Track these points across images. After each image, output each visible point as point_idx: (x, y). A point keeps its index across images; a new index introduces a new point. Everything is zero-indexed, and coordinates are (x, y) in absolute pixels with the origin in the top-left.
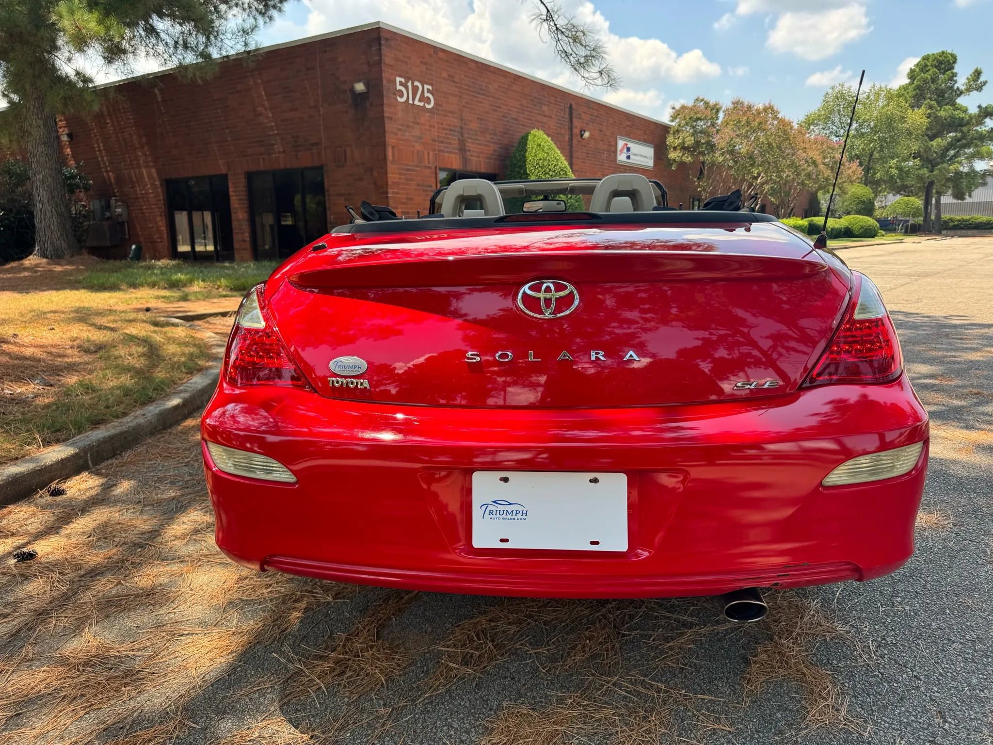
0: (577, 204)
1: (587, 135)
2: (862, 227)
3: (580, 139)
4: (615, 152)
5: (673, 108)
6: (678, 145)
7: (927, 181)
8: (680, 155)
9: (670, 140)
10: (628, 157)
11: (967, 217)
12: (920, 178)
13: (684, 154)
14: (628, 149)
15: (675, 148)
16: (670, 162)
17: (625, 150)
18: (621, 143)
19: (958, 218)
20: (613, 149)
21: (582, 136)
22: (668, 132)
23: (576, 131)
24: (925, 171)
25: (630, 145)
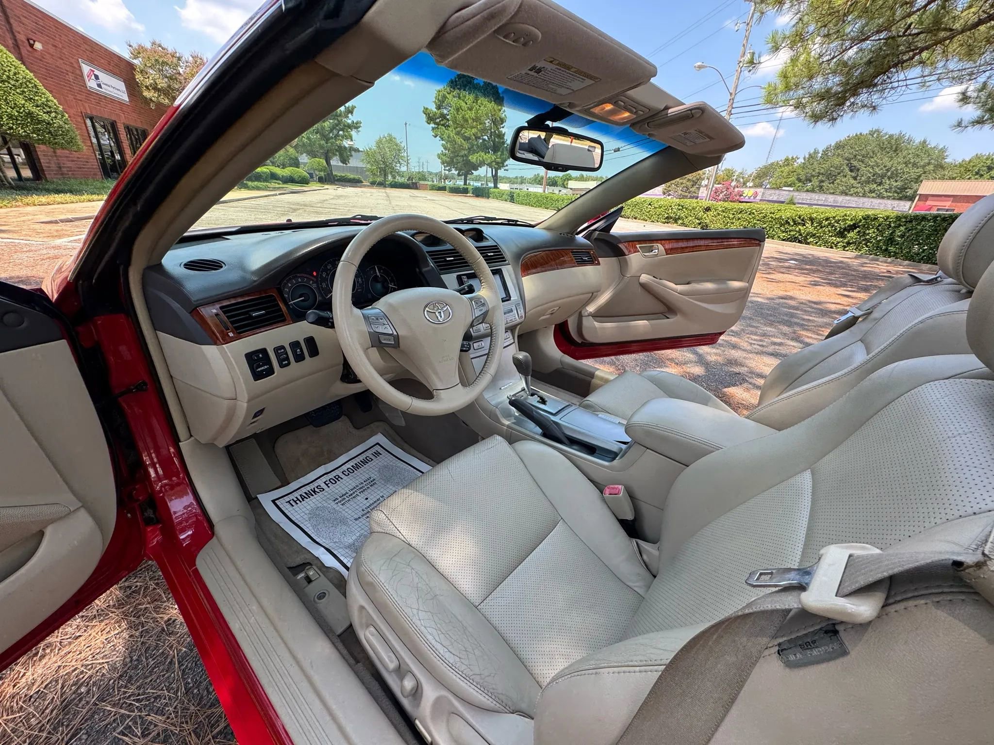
0: (66, 126)
1: (38, 46)
2: (300, 176)
3: (30, 49)
4: (82, 75)
5: (130, 46)
6: (151, 85)
7: (326, 149)
8: (156, 95)
9: (139, 77)
10: (99, 86)
11: (343, 175)
12: (321, 147)
13: (159, 96)
14: (97, 77)
15: (147, 87)
16: (147, 101)
17: (93, 77)
18: (86, 69)
19: (339, 175)
20: (78, 72)
21: (32, 46)
22: (135, 70)
23: (21, 37)
24: (323, 142)
25: (97, 72)
